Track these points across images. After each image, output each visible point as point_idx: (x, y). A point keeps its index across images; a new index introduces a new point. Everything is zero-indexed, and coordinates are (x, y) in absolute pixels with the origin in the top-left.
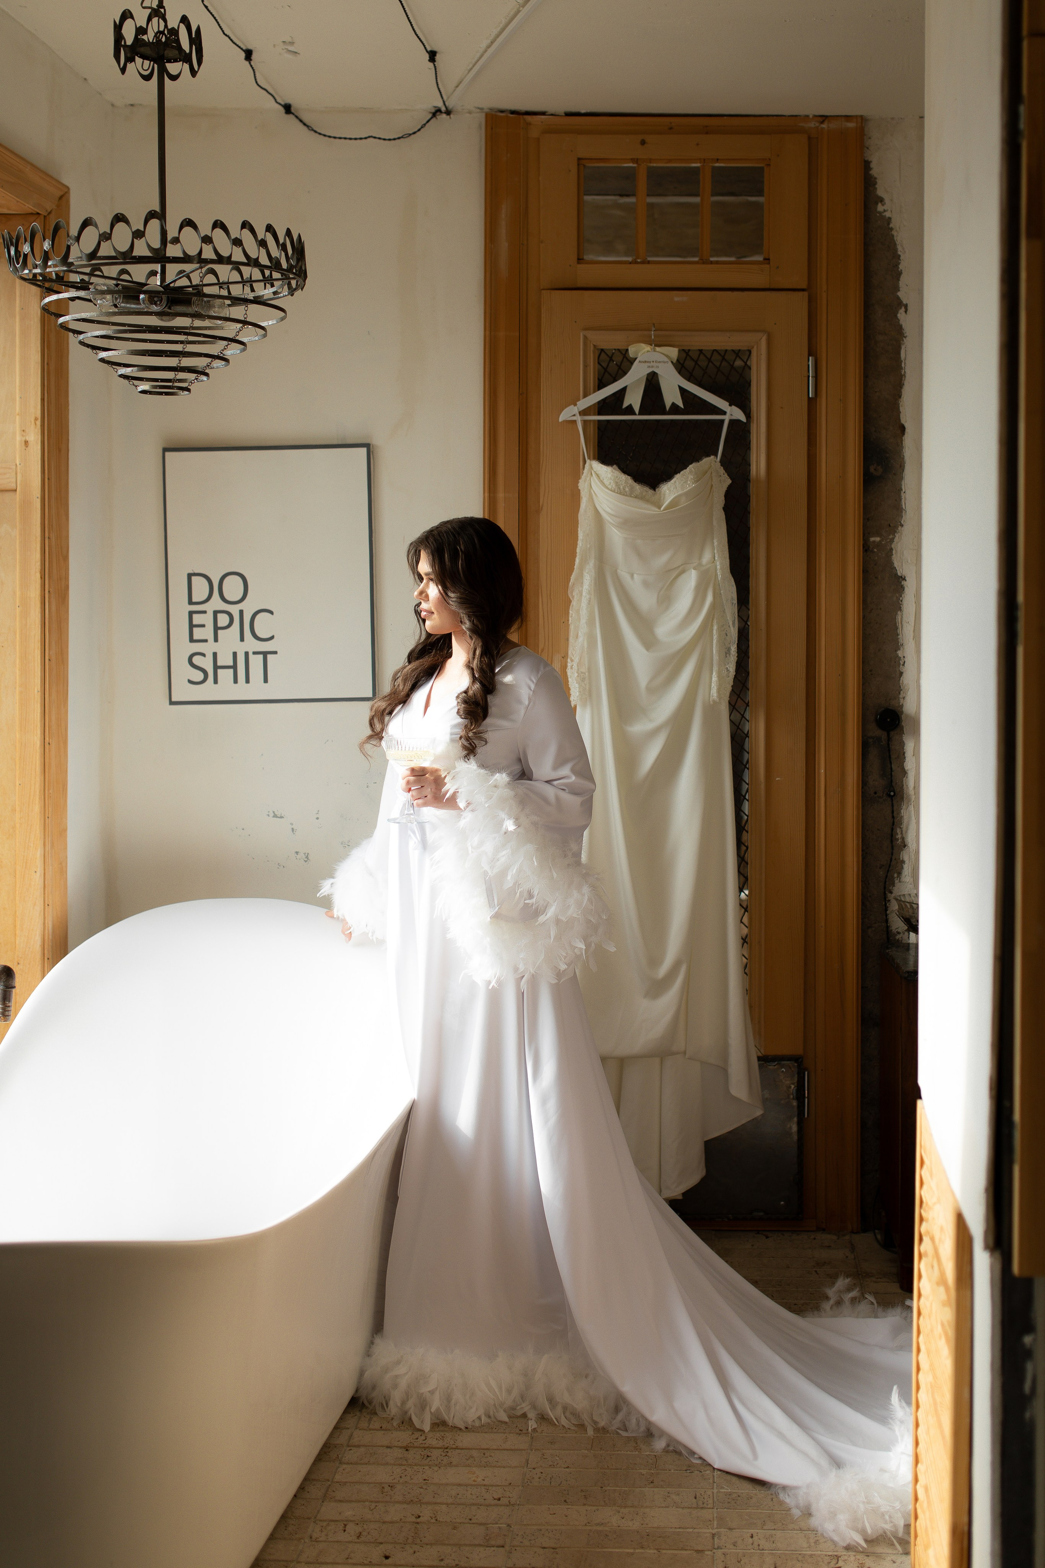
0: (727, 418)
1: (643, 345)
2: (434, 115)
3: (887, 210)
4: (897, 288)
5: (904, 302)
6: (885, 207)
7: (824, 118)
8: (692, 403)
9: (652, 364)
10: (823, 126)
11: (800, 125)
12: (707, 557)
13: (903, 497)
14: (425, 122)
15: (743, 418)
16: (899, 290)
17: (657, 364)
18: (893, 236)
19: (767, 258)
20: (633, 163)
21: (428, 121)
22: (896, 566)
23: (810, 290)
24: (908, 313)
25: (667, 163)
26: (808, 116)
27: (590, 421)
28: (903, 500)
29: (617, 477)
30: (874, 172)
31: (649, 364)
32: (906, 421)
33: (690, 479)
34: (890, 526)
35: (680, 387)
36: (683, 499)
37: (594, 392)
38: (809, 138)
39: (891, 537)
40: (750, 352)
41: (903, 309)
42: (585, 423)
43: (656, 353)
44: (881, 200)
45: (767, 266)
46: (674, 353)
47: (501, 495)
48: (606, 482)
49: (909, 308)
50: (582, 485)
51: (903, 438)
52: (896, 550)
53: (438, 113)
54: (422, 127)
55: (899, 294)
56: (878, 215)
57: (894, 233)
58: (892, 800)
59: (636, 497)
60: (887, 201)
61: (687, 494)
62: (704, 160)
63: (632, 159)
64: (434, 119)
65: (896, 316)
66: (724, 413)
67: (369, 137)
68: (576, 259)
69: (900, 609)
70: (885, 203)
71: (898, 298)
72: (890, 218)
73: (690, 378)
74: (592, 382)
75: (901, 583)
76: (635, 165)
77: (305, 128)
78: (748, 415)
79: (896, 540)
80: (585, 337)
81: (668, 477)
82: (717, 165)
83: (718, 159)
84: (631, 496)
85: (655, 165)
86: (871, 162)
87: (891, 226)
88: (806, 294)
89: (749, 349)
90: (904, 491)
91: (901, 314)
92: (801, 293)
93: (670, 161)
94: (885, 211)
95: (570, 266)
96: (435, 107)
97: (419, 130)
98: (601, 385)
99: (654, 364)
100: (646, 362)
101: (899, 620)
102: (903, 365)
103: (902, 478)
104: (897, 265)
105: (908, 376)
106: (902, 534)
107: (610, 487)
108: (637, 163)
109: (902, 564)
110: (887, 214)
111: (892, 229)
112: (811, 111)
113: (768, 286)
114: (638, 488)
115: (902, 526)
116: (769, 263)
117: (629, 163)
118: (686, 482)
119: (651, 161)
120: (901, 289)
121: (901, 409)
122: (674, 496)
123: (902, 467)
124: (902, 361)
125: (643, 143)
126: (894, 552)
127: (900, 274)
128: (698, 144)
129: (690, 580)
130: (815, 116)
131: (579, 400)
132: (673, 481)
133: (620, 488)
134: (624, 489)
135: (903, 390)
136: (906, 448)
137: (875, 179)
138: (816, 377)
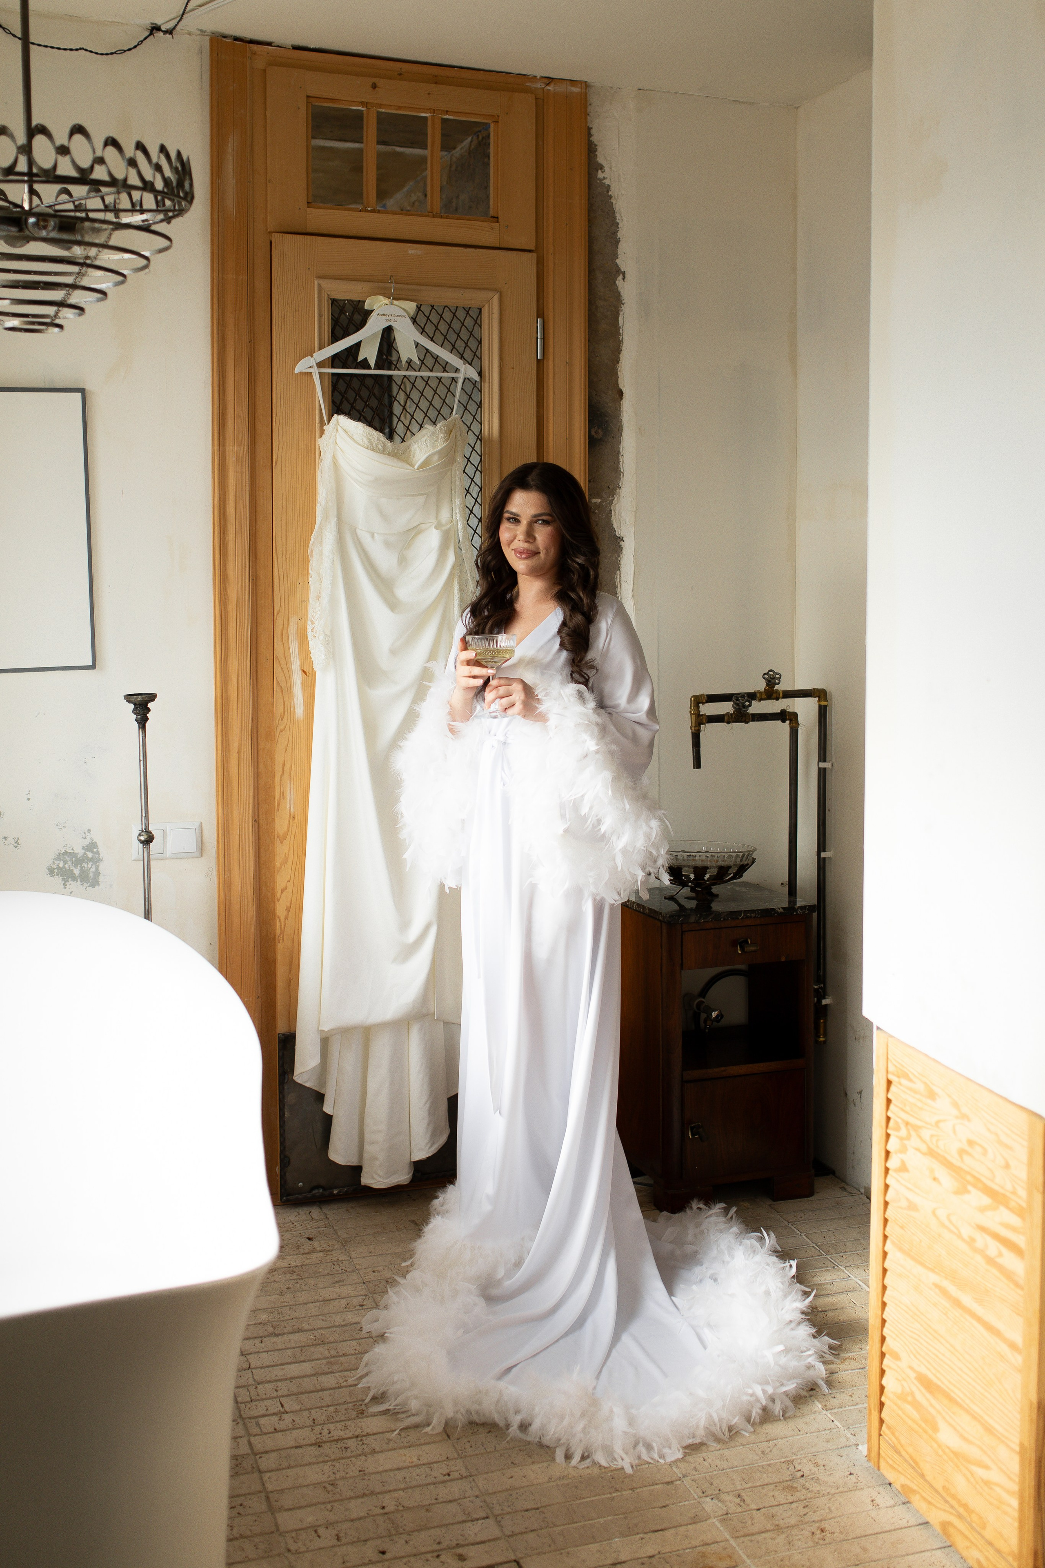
0: (461, 377)
1: (381, 297)
2: (152, 32)
3: (606, 178)
4: (615, 255)
5: (622, 270)
6: (605, 175)
7: (550, 80)
8: (427, 359)
9: (390, 318)
10: (548, 88)
11: (528, 84)
13: (621, 460)
14: (142, 39)
15: (476, 377)
16: (617, 258)
17: (393, 318)
18: (612, 203)
19: (495, 216)
20: (362, 107)
21: (145, 38)
22: (615, 527)
23: (538, 251)
24: (625, 280)
25: (397, 110)
26: (535, 76)
27: (326, 373)
28: (621, 463)
29: (369, 433)
30: (595, 139)
31: (385, 318)
32: (624, 387)
33: (437, 437)
34: (609, 487)
35: (414, 341)
36: (433, 458)
37: (330, 344)
38: (536, 99)
39: (610, 498)
40: (480, 309)
41: (621, 277)
42: (320, 374)
43: (394, 306)
44: (601, 167)
45: (497, 224)
46: (411, 306)
47: (231, 448)
48: (357, 438)
49: (626, 276)
50: (326, 441)
51: (622, 402)
52: (615, 512)
53: (157, 32)
54: (138, 44)
55: (617, 261)
56: (599, 181)
57: (612, 200)
59: (388, 455)
60: (606, 168)
61: (436, 453)
62: (434, 110)
63: (362, 102)
64: (151, 36)
65: (615, 282)
66: (457, 370)
67: (81, 48)
68: (306, 203)
69: (619, 569)
70: (605, 170)
71: (617, 265)
72: (609, 186)
73: (425, 334)
74: (327, 334)
75: (619, 543)
76: (365, 109)
78: (480, 374)
79: (615, 501)
80: (319, 286)
82: (446, 117)
83: (447, 111)
84: (383, 454)
85: (383, 110)
86: (592, 128)
87: (610, 193)
88: (535, 255)
89: (480, 306)
90: (622, 454)
91: (619, 281)
92: (530, 254)
93: (400, 108)
94: (604, 178)
95: (299, 208)
96: (152, 24)
97: (134, 47)
98: (335, 338)
100: (384, 315)
101: (618, 580)
102: (621, 332)
103: (620, 442)
104: (615, 233)
105: (625, 341)
106: (620, 495)
107: (361, 443)
108: (366, 107)
109: (619, 527)
110: (607, 182)
111: (611, 197)
112: (540, 72)
113: (497, 245)
114: (390, 445)
115: (620, 488)
116: (498, 222)
117: (357, 106)
118: (437, 441)
119: (380, 106)
120: (619, 256)
121: (619, 374)
122: (425, 454)
123: (620, 430)
124: (617, 328)
125: (374, 86)
126: (613, 513)
127: (618, 242)
128: (429, 94)
130: (542, 77)
131: (315, 352)
132: (422, 440)
133: (372, 445)
134: (377, 447)
135: (621, 356)
136: (624, 412)
137: (596, 145)
138: (544, 339)
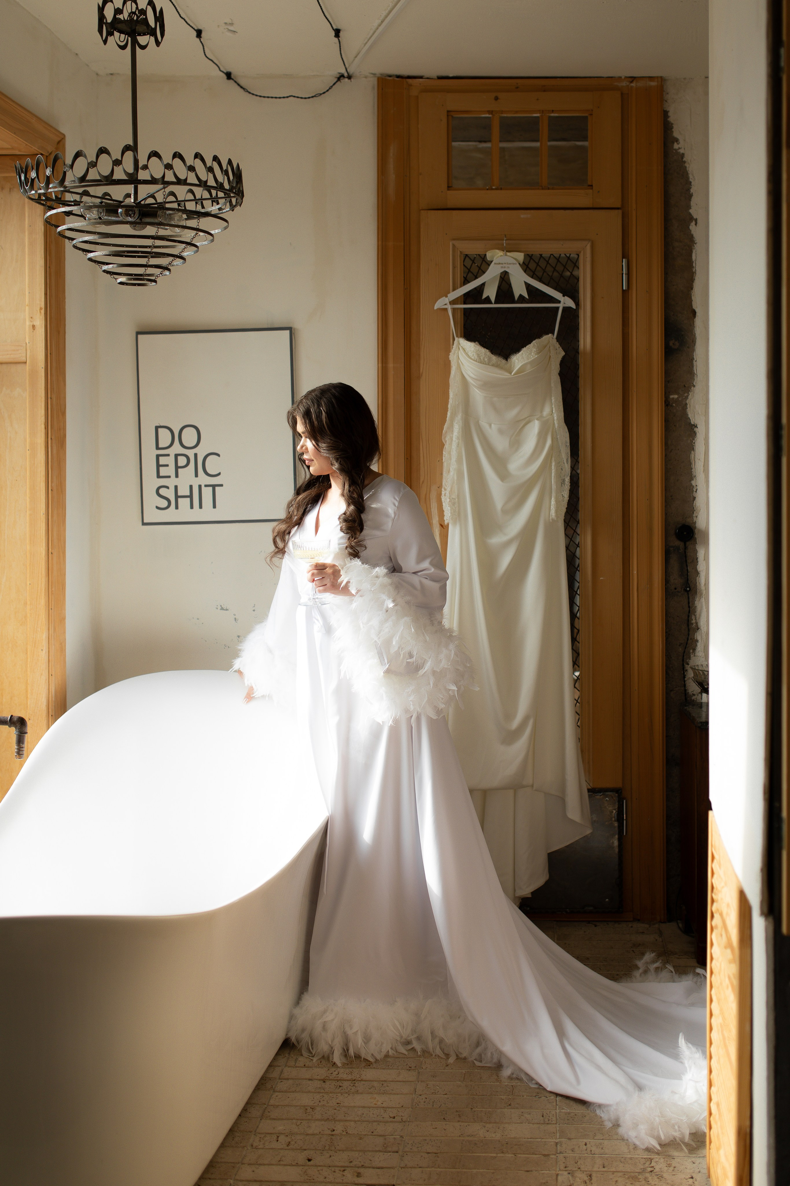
0: (561, 306)
1: (497, 251)
2: (339, 79)
3: (681, 148)
4: (689, 207)
5: (695, 217)
6: (680, 146)
7: (633, 79)
8: (534, 294)
9: (504, 265)
10: (632, 84)
11: (615, 84)
12: (546, 411)
13: (695, 365)
14: (332, 85)
15: (573, 306)
16: (691, 208)
17: (508, 265)
18: (686, 167)
19: (591, 184)
20: (489, 114)
21: (334, 84)
22: (689, 416)
23: (623, 209)
24: (697, 225)
25: (515, 114)
26: (620, 77)
27: (458, 309)
28: (694, 367)
29: (478, 350)
30: (671, 119)
31: (502, 265)
32: (697, 307)
33: (533, 351)
34: (685, 386)
35: (526, 283)
36: (529, 366)
37: (461, 286)
38: (622, 94)
39: (686, 395)
40: (578, 255)
41: (693, 223)
42: (454, 310)
43: (507, 257)
44: (677, 140)
45: (591, 191)
46: (521, 256)
47: (391, 365)
48: (470, 354)
49: (698, 221)
50: (452, 357)
51: (695, 320)
53: (342, 78)
54: (330, 89)
55: (691, 211)
56: (674, 151)
57: (687, 165)
58: (688, 594)
59: (493, 365)
60: (681, 141)
61: (531, 363)
62: (543, 111)
63: (488, 111)
64: (339, 82)
65: (688, 227)
66: (559, 302)
67: (290, 96)
68: (447, 187)
69: (693, 449)
70: (680, 143)
71: (690, 214)
72: (683, 154)
73: (533, 276)
74: (459, 281)
75: (693, 429)
76: (490, 116)
77: (242, 90)
78: (577, 304)
79: (690, 397)
80: (454, 246)
81: (517, 350)
82: (552, 115)
83: (553, 111)
84: (489, 364)
85: (505, 115)
86: (669, 111)
87: (684, 159)
88: (620, 211)
89: (578, 253)
90: (695, 360)
91: (692, 227)
92: (616, 211)
93: (517, 112)
94: (679, 148)
95: (442, 192)
96: (339, 73)
97: (328, 91)
98: (466, 281)
99: (506, 265)
100: (499, 263)
101: (693, 458)
102: (694, 265)
103: (694, 350)
104: (689, 190)
105: (697, 273)
106: (694, 393)
107: (473, 358)
108: (492, 114)
109: (695, 415)
110: (681, 151)
111: (685, 162)
112: (623, 74)
113: (591, 206)
114: (494, 358)
115: (694, 386)
116: (592, 189)
117: (486, 114)
118: (530, 354)
119: (502, 112)
120: (692, 207)
121: (693, 297)
122: (522, 364)
123: (694, 342)
124: (693, 262)
125: (496, 98)
126: (688, 406)
127: (691, 196)
128: (538, 99)
129: (535, 427)
130: (626, 77)
131: (449, 293)
132: (520, 353)
133: (480, 359)
134: (484, 360)
135: (694, 284)
136: (697, 327)
137: (672, 124)
138: (628, 274)
